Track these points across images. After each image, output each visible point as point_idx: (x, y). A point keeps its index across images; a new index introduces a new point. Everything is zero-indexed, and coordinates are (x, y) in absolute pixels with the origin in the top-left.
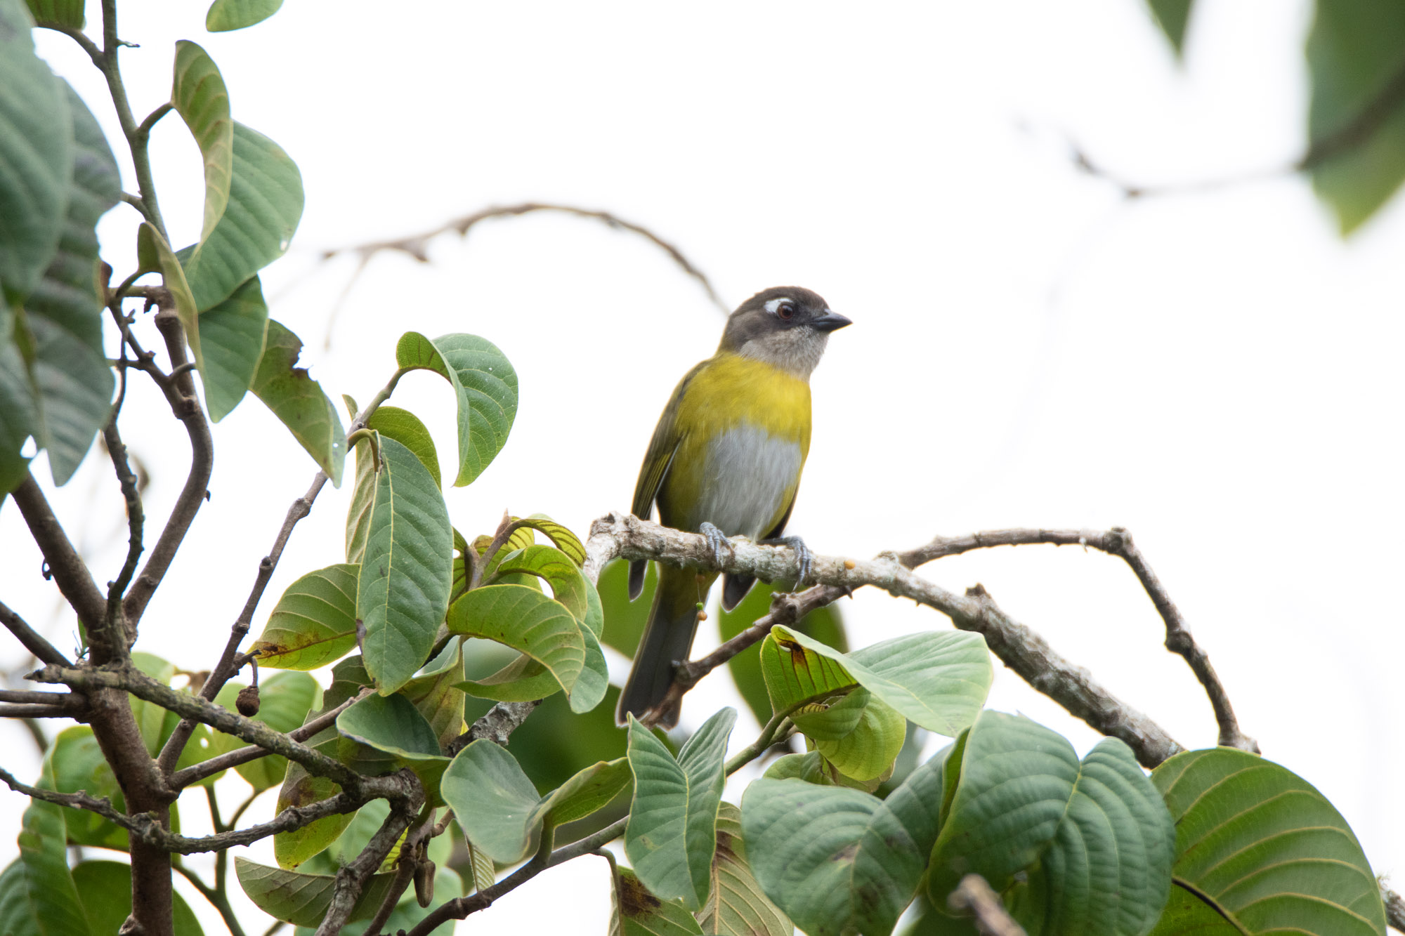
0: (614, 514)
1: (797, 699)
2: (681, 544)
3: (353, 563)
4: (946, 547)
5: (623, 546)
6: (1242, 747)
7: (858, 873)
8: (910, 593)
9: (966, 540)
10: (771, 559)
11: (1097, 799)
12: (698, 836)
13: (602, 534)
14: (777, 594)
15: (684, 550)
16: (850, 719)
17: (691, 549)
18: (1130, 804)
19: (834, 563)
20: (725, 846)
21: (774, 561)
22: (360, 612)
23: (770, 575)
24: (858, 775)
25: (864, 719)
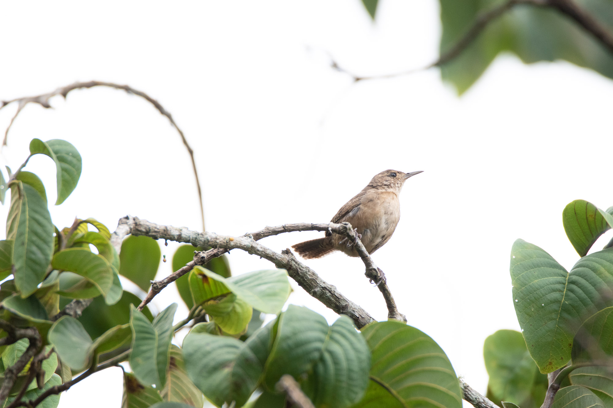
0: (128, 216)
1: (205, 299)
2: (158, 229)
3: (9, 239)
4: (271, 231)
5: (133, 229)
6: (399, 319)
7: (234, 374)
8: (258, 252)
9: (280, 228)
10: (197, 236)
11: (337, 342)
12: (161, 358)
13: (124, 224)
14: (197, 252)
15: (159, 232)
16: (228, 307)
17: (162, 231)
18: (351, 344)
19: (225, 238)
20: (173, 363)
21: (199, 237)
22: (13, 261)
23: (197, 243)
24: (231, 332)
25: (234, 308)
